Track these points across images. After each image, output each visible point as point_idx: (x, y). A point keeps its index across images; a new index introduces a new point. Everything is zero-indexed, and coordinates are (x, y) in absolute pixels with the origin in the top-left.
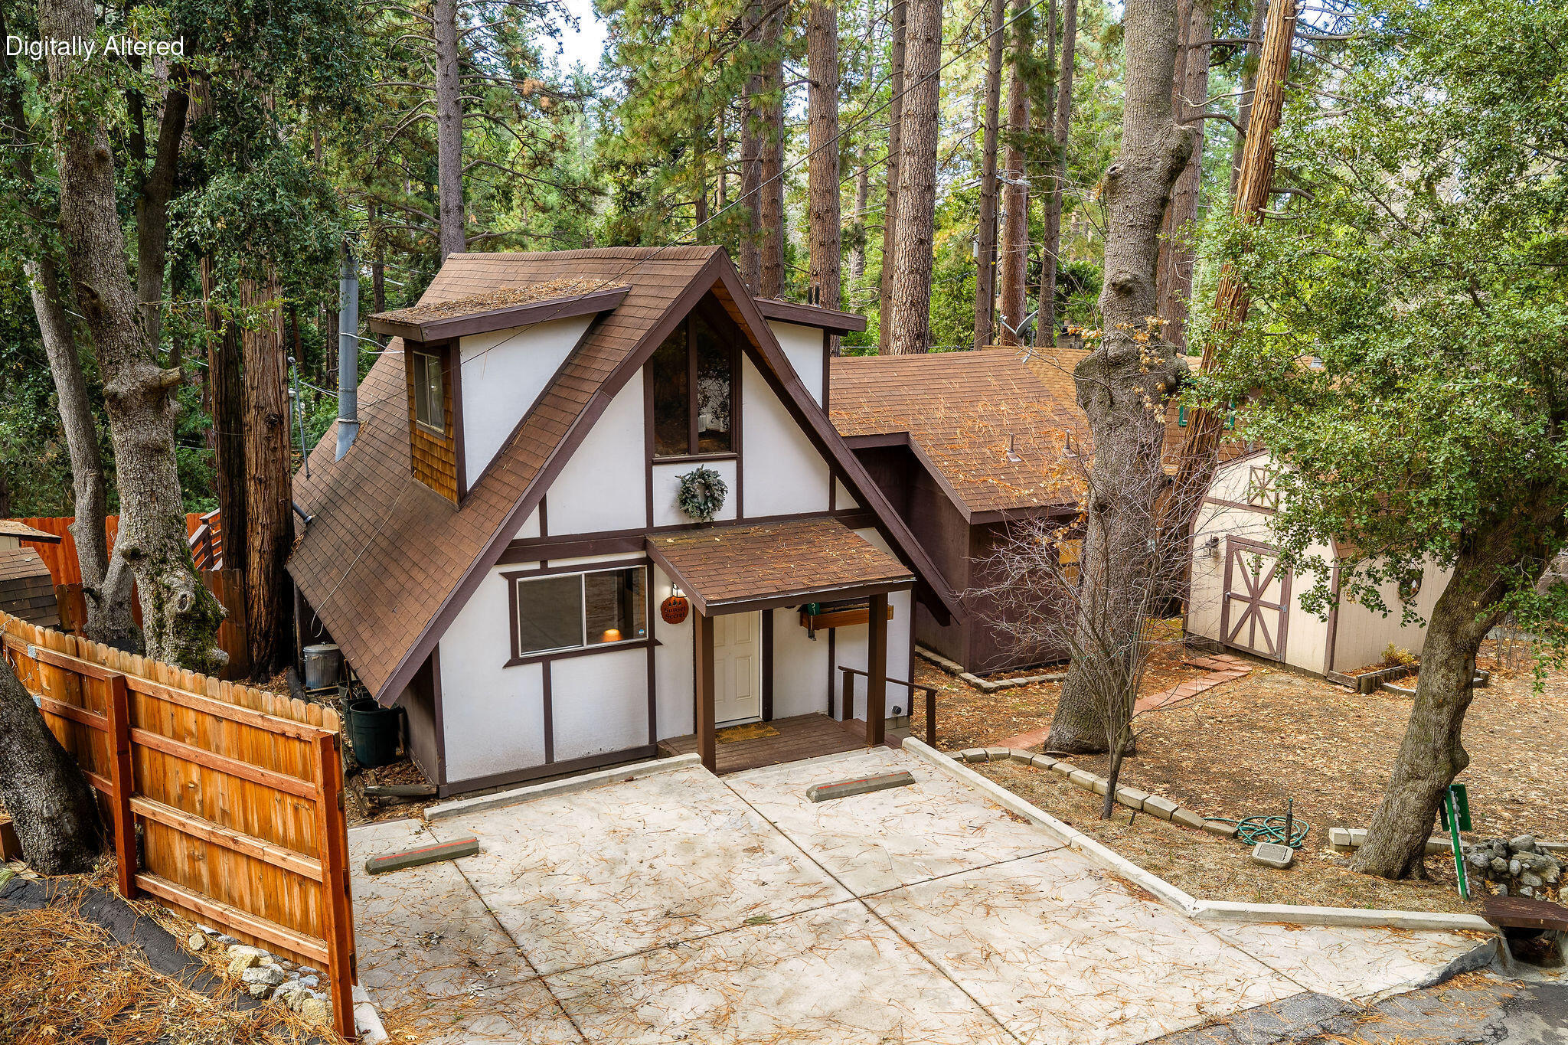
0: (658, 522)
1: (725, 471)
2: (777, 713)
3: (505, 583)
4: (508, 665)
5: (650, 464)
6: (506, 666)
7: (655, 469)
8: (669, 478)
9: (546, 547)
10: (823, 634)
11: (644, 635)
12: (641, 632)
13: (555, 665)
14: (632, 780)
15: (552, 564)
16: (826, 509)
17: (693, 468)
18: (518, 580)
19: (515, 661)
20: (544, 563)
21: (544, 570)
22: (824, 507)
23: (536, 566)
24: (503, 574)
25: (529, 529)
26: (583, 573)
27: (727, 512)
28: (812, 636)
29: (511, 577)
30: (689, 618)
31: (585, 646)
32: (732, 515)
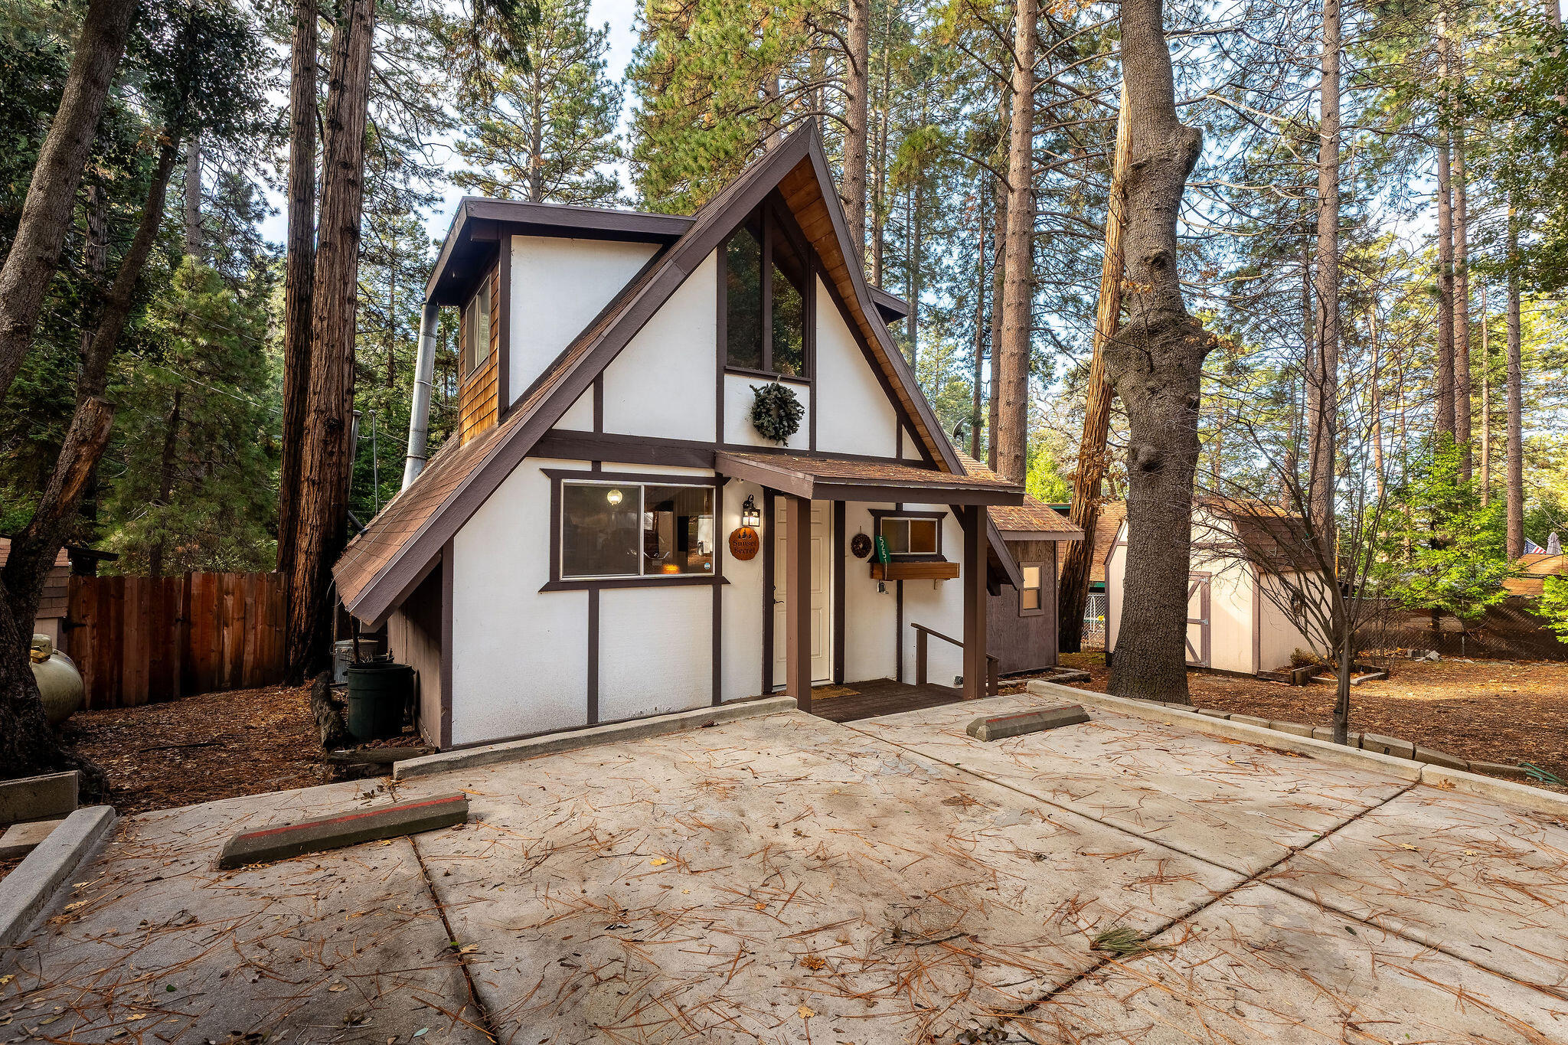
0: (728, 439)
1: (799, 394)
2: (848, 678)
3: (547, 483)
4: (546, 589)
5: (722, 370)
6: (542, 590)
7: (727, 378)
8: (742, 391)
10: (891, 586)
11: (710, 570)
12: (707, 566)
13: (606, 596)
14: (711, 725)
15: (607, 468)
16: (894, 456)
17: (767, 384)
18: (564, 481)
19: (554, 585)
20: (596, 464)
21: (596, 473)
22: (891, 453)
23: (586, 466)
24: (547, 472)
25: (578, 419)
26: (642, 484)
27: (798, 440)
28: (882, 589)
29: (554, 476)
30: (760, 555)
31: (642, 576)
32: (804, 445)
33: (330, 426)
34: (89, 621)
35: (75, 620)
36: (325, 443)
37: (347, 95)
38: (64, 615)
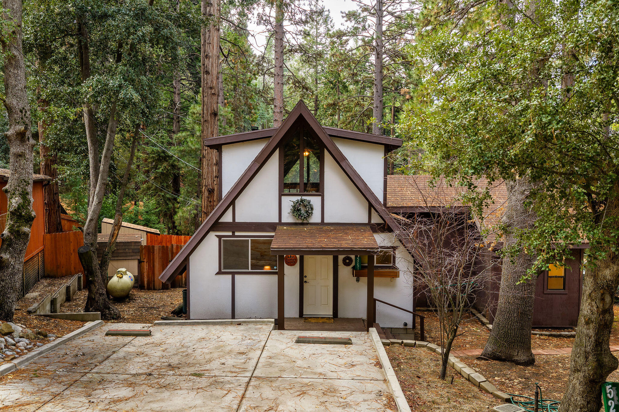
0: (284, 220)
1: (315, 201)
2: (341, 315)
3: (217, 239)
4: (217, 274)
5: (281, 195)
6: (216, 274)
7: (283, 198)
8: (288, 202)
9: (235, 226)
10: (364, 280)
11: (276, 269)
12: (275, 268)
13: (237, 277)
15: (237, 234)
16: (367, 222)
17: (299, 198)
18: (223, 239)
19: (219, 273)
20: (233, 233)
21: (233, 236)
22: (366, 221)
23: (230, 234)
24: (217, 236)
25: (227, 218)
26: (250, 239)
27: (316, 218)
28: (358, 280)
29: (219, 237)
30: (298, 264)
31: (250, 270)
32: (319, 220)
33: (210, 191)
34: (145, 260)
35: (142, 260)
36: (208, 197)
37: (211, 59)
38: (139, 258)
